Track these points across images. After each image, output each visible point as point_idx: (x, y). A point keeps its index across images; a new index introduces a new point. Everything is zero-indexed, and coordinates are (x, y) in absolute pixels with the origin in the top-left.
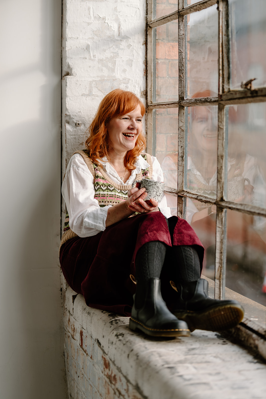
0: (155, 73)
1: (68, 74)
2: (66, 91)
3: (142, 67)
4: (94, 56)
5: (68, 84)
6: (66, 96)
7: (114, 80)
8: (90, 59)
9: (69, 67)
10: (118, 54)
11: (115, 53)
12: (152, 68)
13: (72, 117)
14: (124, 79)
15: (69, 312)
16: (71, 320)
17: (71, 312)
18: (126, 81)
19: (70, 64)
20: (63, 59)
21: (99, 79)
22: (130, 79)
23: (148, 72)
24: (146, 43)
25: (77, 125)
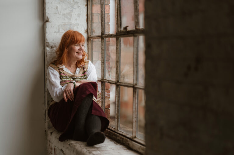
0: (92, 20)
1: (47, 21)
2: (46, 30)
3: (86, 17)
4: (60, 12)
5: (47, 27)
6: (46, 33)
7: (71, 24)
8: (58, 14)
9: (47, 18)
10: (73, 11)
11: (71, 10)
12: (91, 18)
13: (49, 43)
14: (76, 24)
15: (49, 141)
16: (50, 145)
17: (50, 141)
18: (77, 25)
19: (48, 16)
20: (45, 14)
21: (63, 24)
22: (79, 24)
23: (89, 20)
24: (87, 5)
25: (52, 47)
